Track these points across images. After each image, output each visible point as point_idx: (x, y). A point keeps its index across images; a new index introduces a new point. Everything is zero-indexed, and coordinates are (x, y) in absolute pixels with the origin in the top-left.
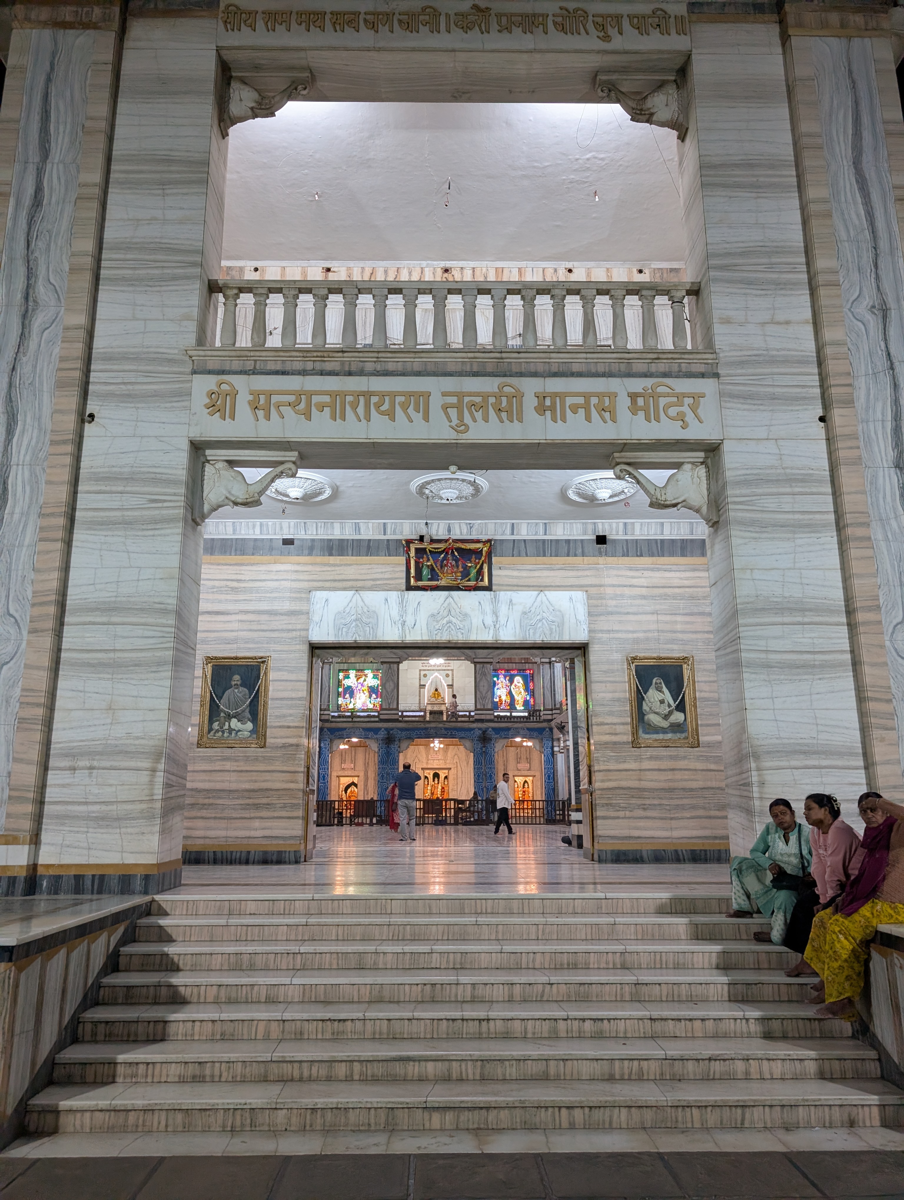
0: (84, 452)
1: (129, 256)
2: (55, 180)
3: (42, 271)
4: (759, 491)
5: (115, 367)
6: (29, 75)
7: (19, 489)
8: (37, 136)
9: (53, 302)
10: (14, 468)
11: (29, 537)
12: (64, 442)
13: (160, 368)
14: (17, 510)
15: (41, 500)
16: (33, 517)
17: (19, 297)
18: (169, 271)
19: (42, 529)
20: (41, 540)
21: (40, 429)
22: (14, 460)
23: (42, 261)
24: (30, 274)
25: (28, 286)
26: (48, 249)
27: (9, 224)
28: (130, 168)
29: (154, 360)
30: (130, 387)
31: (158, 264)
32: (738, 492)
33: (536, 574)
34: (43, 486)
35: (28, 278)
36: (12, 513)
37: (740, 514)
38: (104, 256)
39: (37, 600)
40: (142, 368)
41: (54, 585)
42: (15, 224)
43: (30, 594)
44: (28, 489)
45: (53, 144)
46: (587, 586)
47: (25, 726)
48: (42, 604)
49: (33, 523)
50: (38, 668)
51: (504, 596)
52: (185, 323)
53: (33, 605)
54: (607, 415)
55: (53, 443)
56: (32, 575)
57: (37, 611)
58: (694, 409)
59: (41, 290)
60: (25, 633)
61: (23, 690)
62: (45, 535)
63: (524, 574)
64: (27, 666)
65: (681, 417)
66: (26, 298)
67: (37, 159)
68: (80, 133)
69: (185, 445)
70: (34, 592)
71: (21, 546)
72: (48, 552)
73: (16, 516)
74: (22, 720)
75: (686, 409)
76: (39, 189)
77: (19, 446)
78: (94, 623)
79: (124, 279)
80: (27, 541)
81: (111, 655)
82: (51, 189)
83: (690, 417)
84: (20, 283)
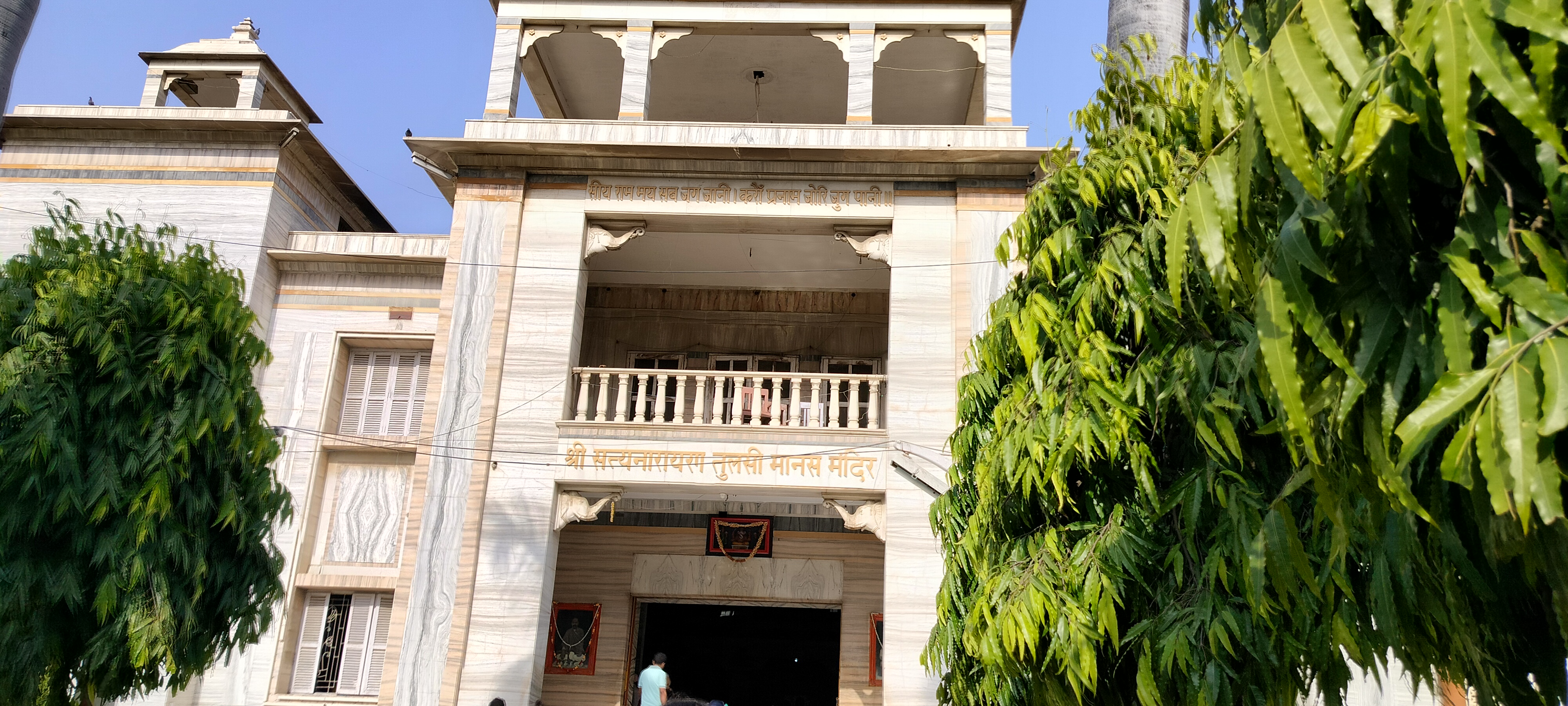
0: (488, 488)
1: (523, 357)
2: (480, 308)
3: (469, 369)
4: (907, 524)
5: (511, 432)
6: (465, 234)
7: (451, 513)
8: (469, 277)
9: (475, 390)
10: (448, 499)
11: (456, 544)
12: (479, 483)
13: (539, 433)
14: (449, 526)
15: (464, 520)
16: (458, 531)
17: (454, 386)
18: (547, 368)
19: (464, 539)
20: (463, 546)
21: (465, 474)
22: (448, 494)
23: (469, 362)
24: (462, 371)
25: (460, 378)
26: (473, 354)
27: (450, 336)
28: (526, 296)
29: (535, 427)
30: (520, 445)
31: (541, 363)
32: (893, 525)
33: (806, 545)
34: (465, 511)
35: (461, 373)
36: (446, 528)
37: (894, 540)
38: (506, 357)
39: (461, 584)
40: (527, 433)
41: (471, 575)
42: (453, 337)
43: (455, 580)
44: (456, 513)
45: (479, 283)
46: (844, 556)
47: (450, 662)
48: (462, 587)
49: (459, 533)
50: (460, 627)
51: (780, 562)
52: (555, 403)
53: (458, 588)
54: (815, 472)
55: (472, 483)
56: (457, 568)
57: (460, 591)
58: (870, 468)
59: (468, 382)
60: (452, 605)
61: (450, 641)
62: (466, 543)
63: (797, 545)
64: (453, 626)
65: (860, 475)
66: (459, 387)
67: (468, 293)
68: (496, 276)
69: (552, 485)
70: (458, 579)
71: (451, 549)
72: (466, 554)
73: (448, 530)
74: (449, 659)
75: (864, 469)
76: (469, 313)
77: (452, 485)
78: (492, 599)
79: (519, 373)
80: (455, 546)
81: (502, 620)
82: (477, 314)
83: (866, 474)
84: (455, 377)
